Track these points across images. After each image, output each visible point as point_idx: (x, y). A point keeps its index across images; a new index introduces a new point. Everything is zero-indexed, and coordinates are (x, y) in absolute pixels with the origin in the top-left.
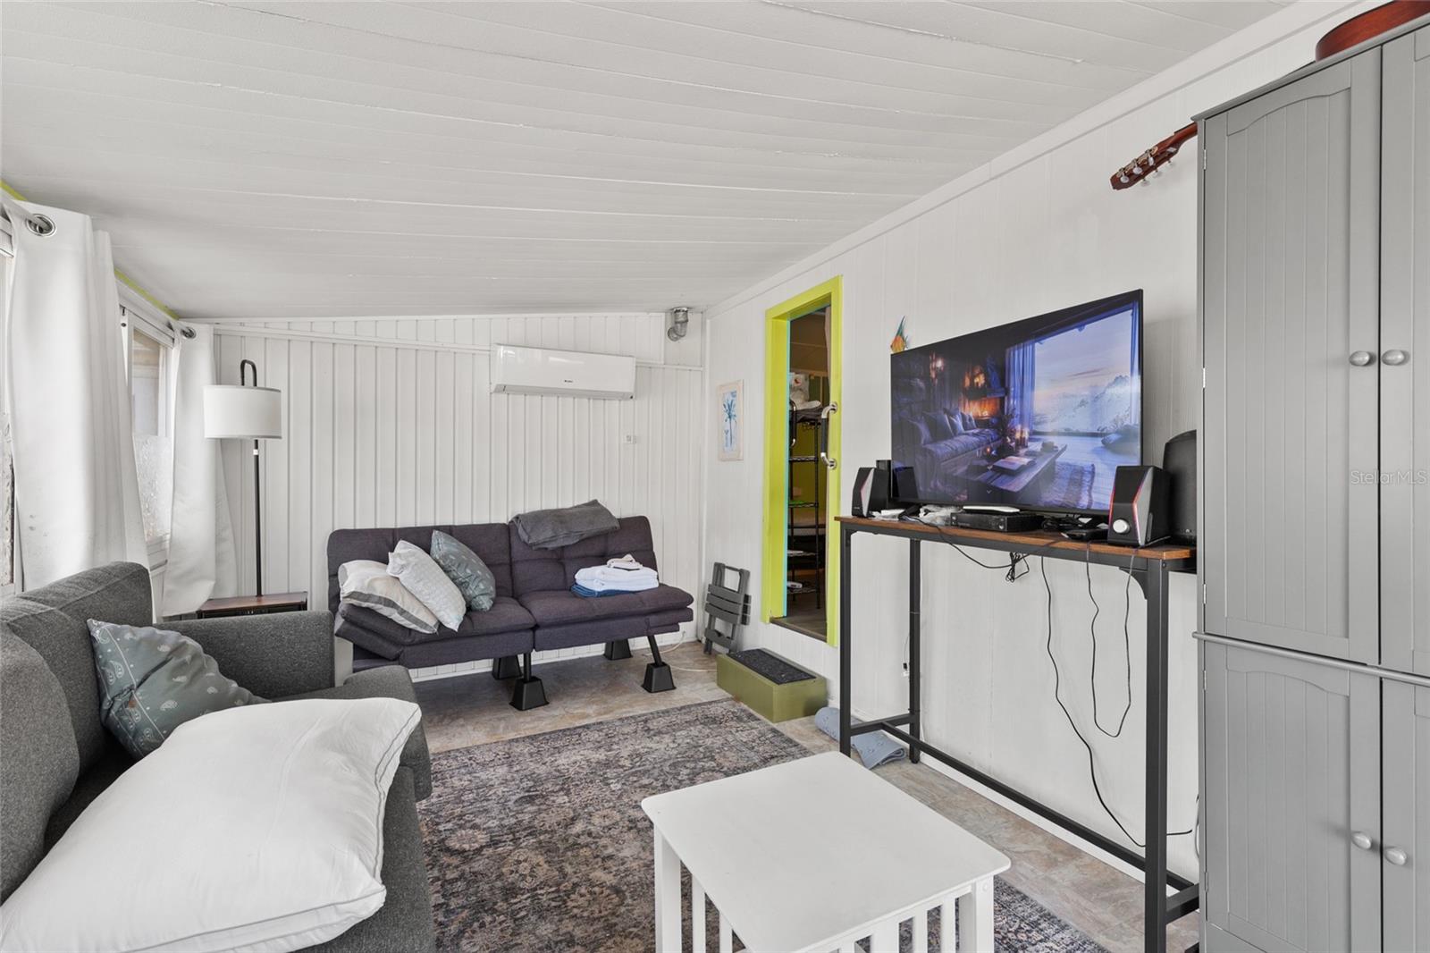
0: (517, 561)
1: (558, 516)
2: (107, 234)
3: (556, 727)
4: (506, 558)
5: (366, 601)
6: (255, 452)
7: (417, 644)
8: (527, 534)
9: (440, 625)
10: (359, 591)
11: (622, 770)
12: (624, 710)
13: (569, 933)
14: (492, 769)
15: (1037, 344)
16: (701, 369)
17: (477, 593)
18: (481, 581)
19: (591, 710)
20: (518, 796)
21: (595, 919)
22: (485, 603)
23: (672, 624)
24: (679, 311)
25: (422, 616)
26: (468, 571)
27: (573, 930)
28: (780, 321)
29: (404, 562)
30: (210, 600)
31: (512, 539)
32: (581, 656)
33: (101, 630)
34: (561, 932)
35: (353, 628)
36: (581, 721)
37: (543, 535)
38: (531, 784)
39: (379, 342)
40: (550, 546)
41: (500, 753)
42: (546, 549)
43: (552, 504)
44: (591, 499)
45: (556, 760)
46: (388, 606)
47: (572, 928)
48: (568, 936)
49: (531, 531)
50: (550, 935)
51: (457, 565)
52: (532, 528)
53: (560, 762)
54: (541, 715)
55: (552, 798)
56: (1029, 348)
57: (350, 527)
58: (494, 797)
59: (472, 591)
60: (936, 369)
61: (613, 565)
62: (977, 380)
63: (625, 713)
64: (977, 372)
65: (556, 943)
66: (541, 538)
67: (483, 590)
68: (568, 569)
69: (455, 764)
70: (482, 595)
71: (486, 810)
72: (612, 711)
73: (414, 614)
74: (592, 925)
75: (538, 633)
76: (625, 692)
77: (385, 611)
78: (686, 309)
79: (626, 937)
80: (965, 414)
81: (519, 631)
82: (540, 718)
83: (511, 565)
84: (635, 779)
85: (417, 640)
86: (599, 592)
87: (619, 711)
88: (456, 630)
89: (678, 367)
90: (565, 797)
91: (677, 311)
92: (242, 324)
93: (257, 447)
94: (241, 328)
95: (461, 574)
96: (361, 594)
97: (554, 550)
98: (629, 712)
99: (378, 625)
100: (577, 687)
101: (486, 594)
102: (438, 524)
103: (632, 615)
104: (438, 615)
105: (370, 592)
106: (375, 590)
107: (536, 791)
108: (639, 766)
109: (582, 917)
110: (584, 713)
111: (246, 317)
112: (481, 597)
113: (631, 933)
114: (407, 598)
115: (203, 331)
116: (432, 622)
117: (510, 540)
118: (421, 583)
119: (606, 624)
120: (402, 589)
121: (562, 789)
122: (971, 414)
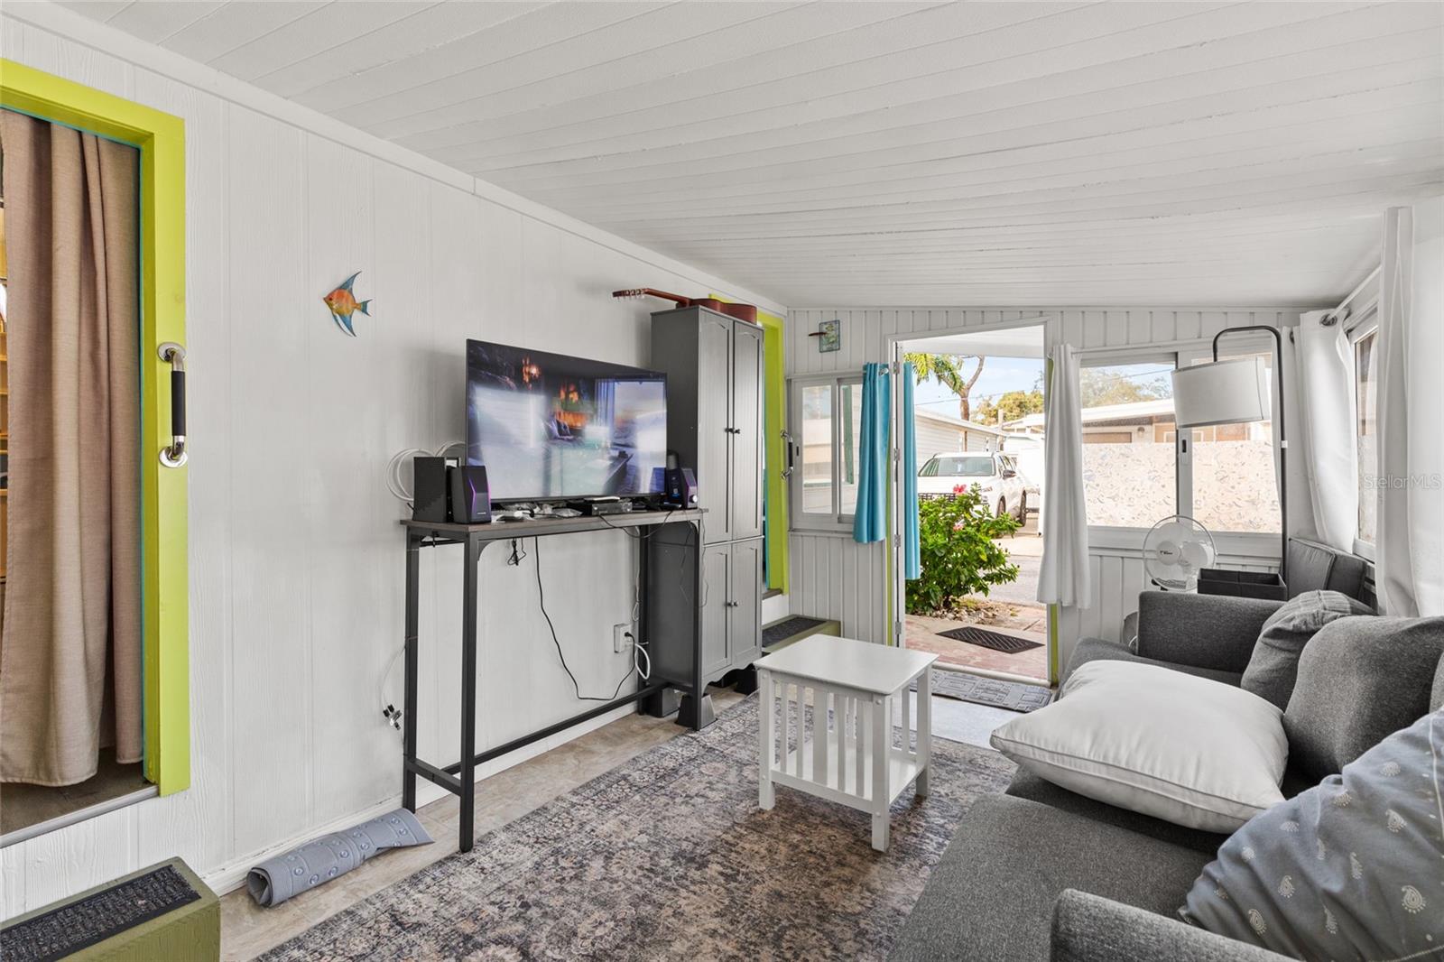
13: (855, 941)
15: (616, 383)
21: (824, 934)
27: (850, 939)
34: (859, 946)
47: (849, 943)
48: (858, 939)
50: (870, 951)
56: (611, 384)
60: (529, 374)
62: (571, 396)
64: (571, 389)
65: (871, 942)
74: (833, 931)
79: (824, 903)
80: (561, 421)
109: (831, 943)
113: (818, 903)
122: (566, 424)
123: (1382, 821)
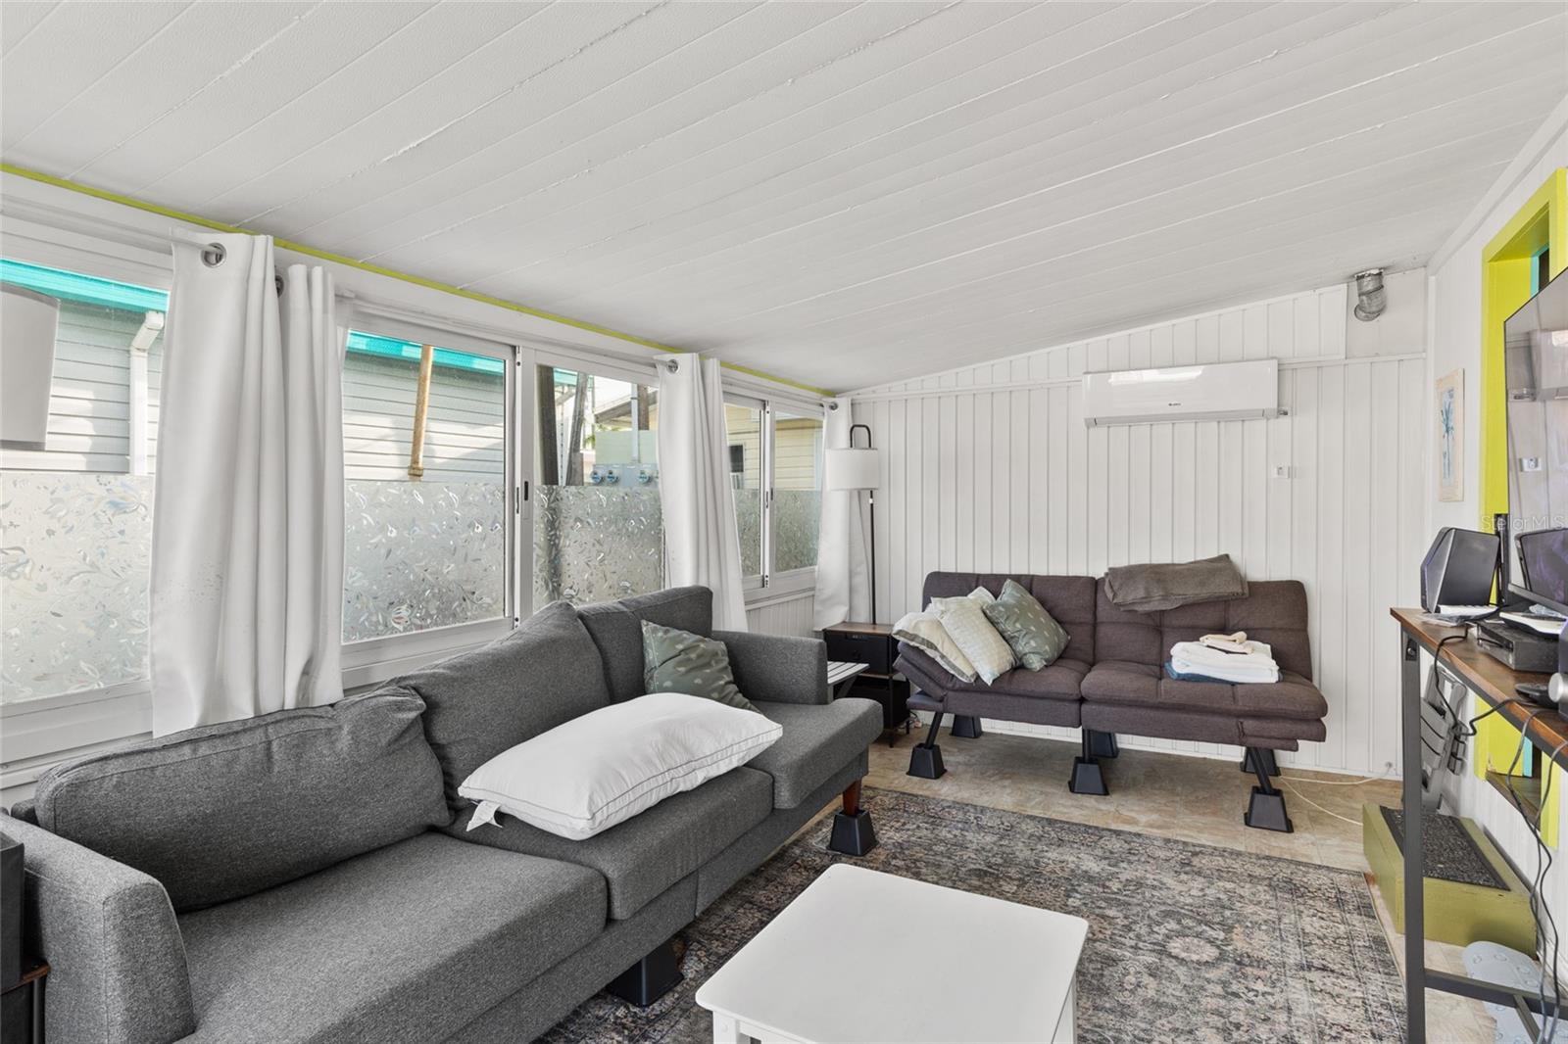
0: (1102, 623)
1: (1157, 574)
2: (715, 360)
3: (1089, 821)
4: (1089, 617)
5: (912, 640)
6: (871, 501)
7: (957, 691)
8: (1113, 591)
9: (978, 677)
10: (905, 629)
11: (1101, 890)
12: (1186, 832)
14: (982, 834)
16: (1424, 355)
17: (1027, 650)
18: (1033, 638)
19: (1143, 819)
20: (978, 866)
22: (1036, 663)
23: (1288, 739)
24: (1363, 276)
25: (960, 664)
26: (1018, 626)
28: (1500, 262)
29: (943, 609)
30: (844, 622)
31: (1098, 596)
32: (1207, 756)
33: (647, 628)
35: (906, 663)
36: (1121, 825)
37: (1133, 594)
38: (1000, 861)
39: (959, 391)
40: (1140, 609)
41: (1006, 824)
42: (1136, 611)
43: (1162, 557)
44: (1222, 553)
45: (1047, 851)
46: (932, 648)
49: (1120, 588)
51: (1005, 617)
52: (1121, 585)
53: (1049, 855)
54: (1085, 804)
55: (1001, 883)
57: (951, 569)
58: (957, 858)
59: (1022, 647)
61: (1207, 642)
63: (1187, 836)
66: (1130, 599)
67: (1035, 648)
68: (1167, 639)
69: (961, 816)
70: (1033, 653)
71: (939, 865)
72: (1169, 828)
73: (952, 660)
75: (1085, 708)
76: (1214, 814)
77: (930, 653)
78: (1376, 272)
81: (1064, 700)
82: (1082, 806)
83: (1095, 625)
84: (1104, 905)
85: (957, 686)
86: (1179, 675)
87: (1178, 831)
88: (989, 684)
89: (1376, 359)
90: (1015, 888)
91: (1360, 278)
92: (874, 392)
93: (872, 497)
94: (874, 395)
95: (1009, 628)
96: (907, 633)
97: (1148, 614)
98: (1192, 837)
99: (924, 665)
100: (1160, 788)
101: (1038, 653)
102: (1013, 573)
103: (1214, 712)
104: (975, 665)
105: (916, 633)
106: (920, 630)
107: (998, 870)
108: (1125, 895)
110: (1133, 818)
111: (876, 385)
112: (1032, 655)
114: (947, 644)
115: (843, 403)
116: (969, 672)
117: (1096, 597)
118: (958, 631)
119: (1174, 715)
120: (944, 635)
121: (1019, 879)
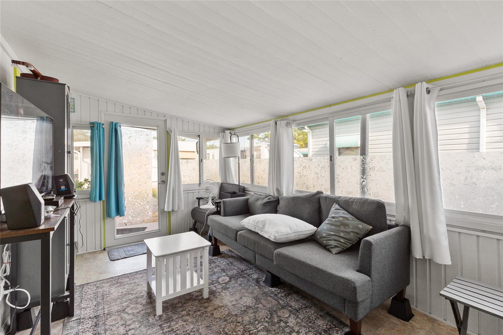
27: (237, 318)
74: (232, 321)
113: (218, 319)
123: (349, 220)
